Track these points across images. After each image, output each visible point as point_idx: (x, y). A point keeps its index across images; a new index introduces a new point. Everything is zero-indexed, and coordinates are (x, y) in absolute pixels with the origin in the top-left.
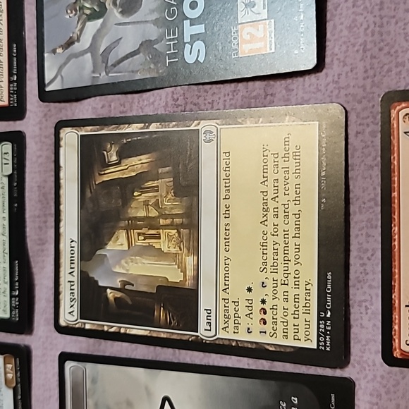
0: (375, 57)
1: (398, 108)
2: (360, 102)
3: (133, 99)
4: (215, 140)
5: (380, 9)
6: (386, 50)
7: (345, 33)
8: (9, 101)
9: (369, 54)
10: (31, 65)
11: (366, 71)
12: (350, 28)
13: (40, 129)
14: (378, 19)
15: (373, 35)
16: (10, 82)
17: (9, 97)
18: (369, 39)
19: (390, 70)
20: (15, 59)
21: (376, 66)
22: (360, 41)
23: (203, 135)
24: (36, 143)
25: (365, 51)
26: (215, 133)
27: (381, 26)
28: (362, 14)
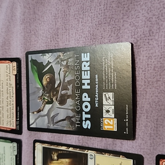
0: (154, 139)
1: (162, 161)
2: (148, 155)
3: (63, 136)
4: (94, 158)
5: (156, 122)
6: (159, 137)
7: (143, 128)
8: (16, 127)
9: (152, 138)
10: (25, 115)
11: (151, 144)
12: (145, 127)
13: (28, 141)
14: (156, 125)
15: (154, 131)
16: (16, 121)
17: (16, 126)
18: (152, 132)
19: (160, 145)
20: (18, 112)
21: (155, 142)
22: (149, 132)
23: (89, 156)
24: (26, 146)
25: (150, 136)
26: (94, 156)
27: (157, 128)
28: (150, 122)
